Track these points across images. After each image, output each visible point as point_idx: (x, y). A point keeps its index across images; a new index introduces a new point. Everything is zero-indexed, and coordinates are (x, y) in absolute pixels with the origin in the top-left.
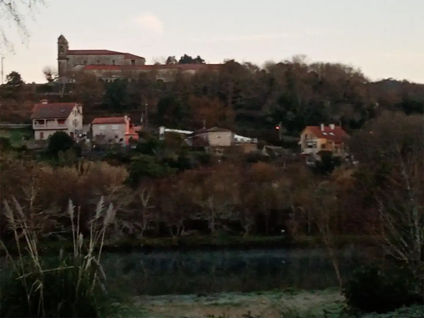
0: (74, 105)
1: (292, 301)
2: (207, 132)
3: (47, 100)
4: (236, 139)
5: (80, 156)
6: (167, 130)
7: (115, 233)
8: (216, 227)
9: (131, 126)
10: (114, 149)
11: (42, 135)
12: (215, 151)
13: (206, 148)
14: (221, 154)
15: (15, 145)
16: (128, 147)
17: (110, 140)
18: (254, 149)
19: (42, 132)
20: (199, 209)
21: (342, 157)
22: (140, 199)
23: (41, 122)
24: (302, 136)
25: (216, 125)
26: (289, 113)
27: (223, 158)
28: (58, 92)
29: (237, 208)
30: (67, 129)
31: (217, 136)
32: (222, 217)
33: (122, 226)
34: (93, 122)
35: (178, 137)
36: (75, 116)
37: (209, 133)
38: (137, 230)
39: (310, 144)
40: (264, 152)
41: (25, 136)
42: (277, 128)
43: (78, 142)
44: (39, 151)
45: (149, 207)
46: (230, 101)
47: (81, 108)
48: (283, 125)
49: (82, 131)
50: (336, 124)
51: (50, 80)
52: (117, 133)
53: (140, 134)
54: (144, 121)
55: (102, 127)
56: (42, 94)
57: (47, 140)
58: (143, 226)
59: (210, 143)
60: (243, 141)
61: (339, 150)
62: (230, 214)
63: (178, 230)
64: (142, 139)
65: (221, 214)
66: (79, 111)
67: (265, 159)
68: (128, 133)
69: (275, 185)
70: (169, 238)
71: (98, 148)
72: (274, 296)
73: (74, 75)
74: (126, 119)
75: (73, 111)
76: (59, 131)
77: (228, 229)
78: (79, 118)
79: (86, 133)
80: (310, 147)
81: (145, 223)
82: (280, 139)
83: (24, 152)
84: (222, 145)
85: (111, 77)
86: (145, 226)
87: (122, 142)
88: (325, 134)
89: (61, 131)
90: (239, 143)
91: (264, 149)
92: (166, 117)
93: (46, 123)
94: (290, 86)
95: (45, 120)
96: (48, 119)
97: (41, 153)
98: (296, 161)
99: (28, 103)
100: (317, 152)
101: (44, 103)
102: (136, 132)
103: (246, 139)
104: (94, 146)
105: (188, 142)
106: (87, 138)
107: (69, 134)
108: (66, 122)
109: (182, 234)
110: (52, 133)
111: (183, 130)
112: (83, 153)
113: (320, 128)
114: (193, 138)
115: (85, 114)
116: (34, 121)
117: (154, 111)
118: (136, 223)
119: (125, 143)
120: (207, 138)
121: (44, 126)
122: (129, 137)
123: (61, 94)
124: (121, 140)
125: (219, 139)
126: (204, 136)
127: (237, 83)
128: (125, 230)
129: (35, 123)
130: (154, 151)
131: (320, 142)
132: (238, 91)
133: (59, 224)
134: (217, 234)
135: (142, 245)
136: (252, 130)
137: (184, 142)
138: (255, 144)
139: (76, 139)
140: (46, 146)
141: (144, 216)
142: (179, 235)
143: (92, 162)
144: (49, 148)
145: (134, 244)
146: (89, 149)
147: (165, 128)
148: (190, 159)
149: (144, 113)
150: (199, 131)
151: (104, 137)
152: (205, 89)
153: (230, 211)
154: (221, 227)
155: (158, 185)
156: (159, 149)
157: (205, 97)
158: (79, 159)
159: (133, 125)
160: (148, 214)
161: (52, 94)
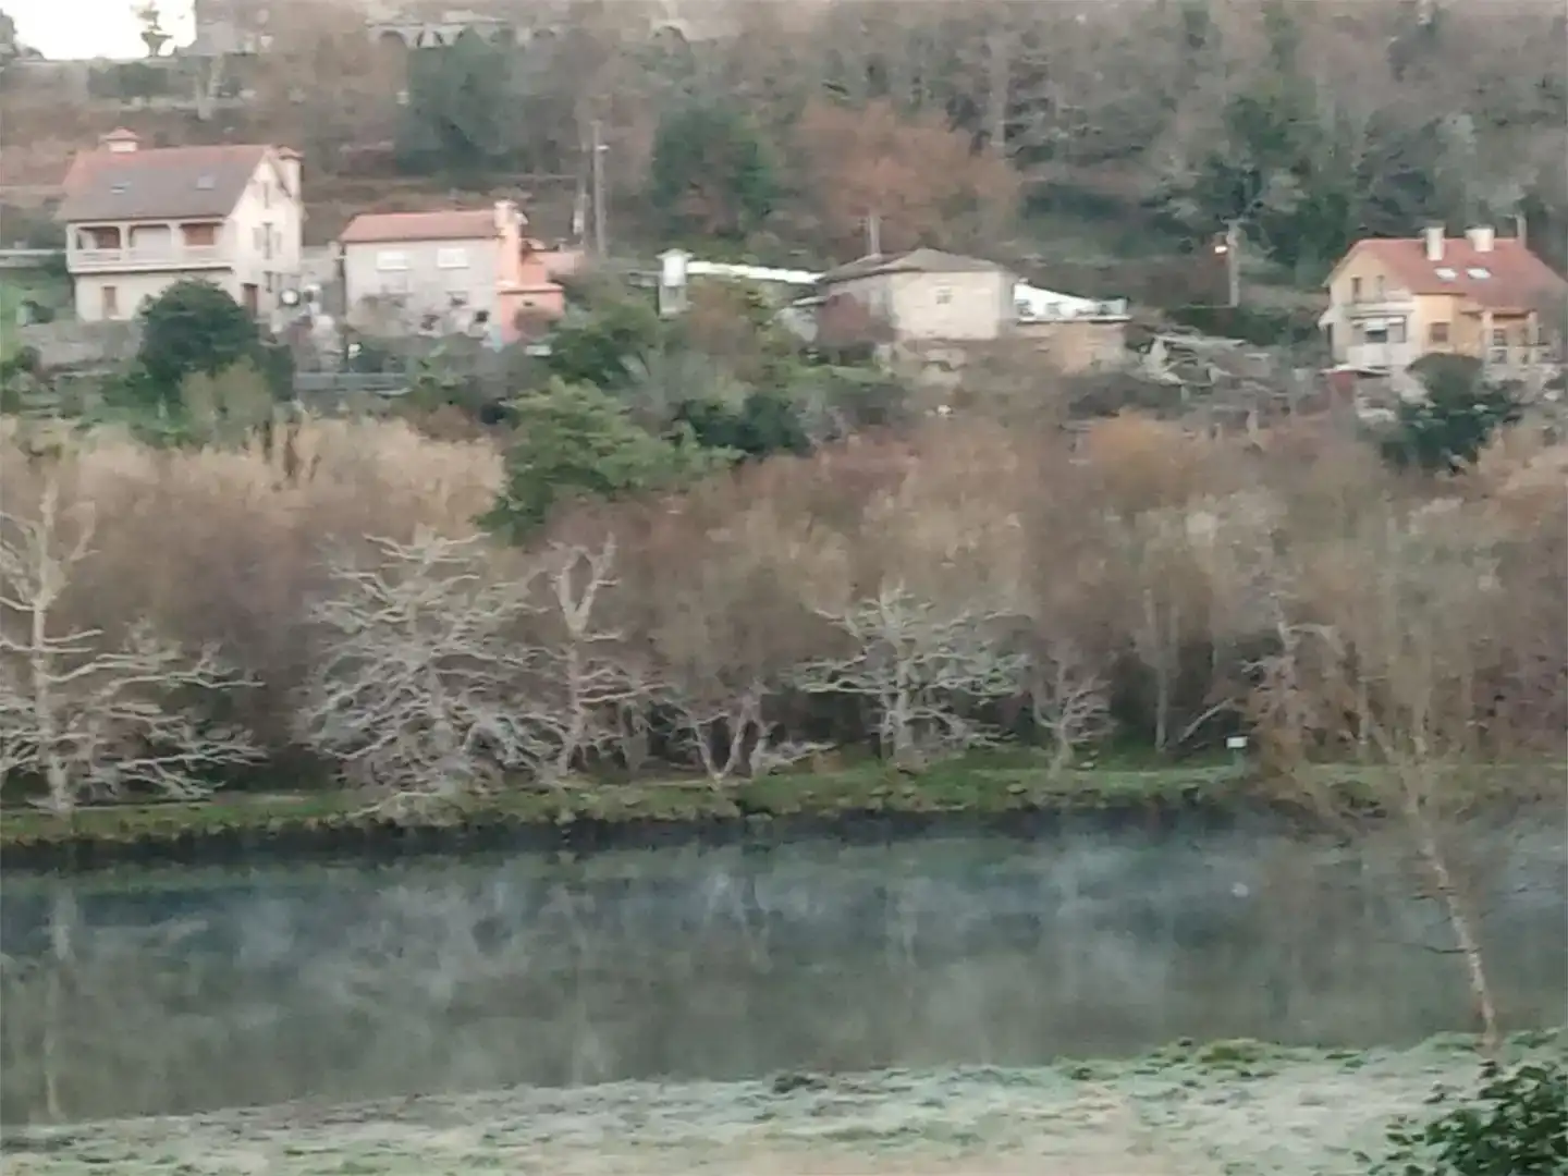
0: (262, 153)
1: (1238, 1116)
2: (888, 272)
3: (129, 135)
4: (1023, 307)
5: (285, 394)
6: (701, 267)
7: (435, 756)
8: (917, 725)
9: (526, 252)
10: (446, 360)
11: (109, 299)
12: (925, 364)
13: (883, 350)
14: (952, 380)
16: (512, 351)
17: (430, 320)
18: (1110, 352)
19: (110, 282)
20: (841, 643)
21: (1525, 382)
22: (555, 598)
23: (107, 236)
24: (1340, 286)
25: (929, 241)
26: (1281, 179)
27: (962, 399)
28: (189, 96)
29: (1017, 635)
30: (225, 270)
31: (933, 293)
32: (944, 679)
33: (465, 728)
34: (345, 236)
35: (749, 300)
36: (267, 206)
37: (896, 278)
38: (540, 747)
39: (1376, 324)
40: (1157, 364)
41: (32, 304)
42: (1220, 249)
43: (277, 328)
44: (96, 372)
45: (598, 636)
46: (997, 122)
47: (291, 170)
48: (1251, 234)
49: (296, 277)
50: (1503, 228)
51: (153, 39)
52: (459, 284)
53: (572, 289)
54: (590, 225)
55: (392, 258)
56: (115, 106)
57: (136, 321)
58: (566, 726)
59: (902, 325)
60: (1057, 312)
61: (1514, 352)
62: (982, 665)
63: (737, 740)
64: (577, 312)
65: (941, 663)
66: (282, 185)
67: (1160, 400)
68: (511, 285)
69: (1202, 524)
70: (695, 782)
71: (374, 359)
72: (1157, 1086)
73: (264, 17)
74: (506, 216)
75: (255, 182)
76: (188, 278)
77: (971, 736)
78: (287, 217)
79: (314, 288)
80: (1377, 336)
81: (580, 712)
82: (1234, 301)
83: (23, 378)
84: (955, 333)
85: (438, 20)
86: (576, 728)
87: (486, 327)
88: (1447, 274)
89: (198, 277)
91: (1158, 352)
92: (689, 204)
93: (131, 244)
94: (1283, 51)
95: (124, 227)
96: (134, 223)
97: (107, 385)
98: (1309, 405)
99: (47, 152)
100: (1408, 361)
101: (116, 148)
102: (555, 278)
103: (1071, 306)
104: (354, 348)
105: (798, 323)
106: (323, 310)
107: (238, 296)
108: (222, 236)
109: (754, 762)
110: (156, 288)
112: (302, 378)
113: (1424, 248)
114: (823, 304)
115: (310, 196)
116: (71, 233)
117: (638, 177)
118: (537, 713)
119: (499, 332)
120: (886, 301)
121: (123, 257)
122: (518, 301)
123: (205, 105)
124: (482, 317)
125: (943, 306)
126: (868, 292)
127: (1029, 40)
128: (484, 746)
129: (80, 245)
130: (632, 365)
131: (1422, 312)
132: (1036, 77)
133: (166, 720)
134: (918, 762)
135: (566, 817)
136: (1100, 259)
137: (779, 322)
138: (1115, 326)
139: (268, 316)
140: (132, 347)
141: (577, 679)
142: (743, 770)
143: (339, 426)
144: (142, 358)
145: (527, 809)
146: (328, 361)
147: (689, 255)
148: (803, 403)
149: (590, 191)
150: (849, 268)
151: (398, 302)
152: (875, 72)
153: (982, 649)
154: (943, 727)
155: (643, 527)
156: (654, 356)
157: (878, 106)
158: (279, 412)
159: (537, 245)
160: (591, 667)
161: (160, 103)
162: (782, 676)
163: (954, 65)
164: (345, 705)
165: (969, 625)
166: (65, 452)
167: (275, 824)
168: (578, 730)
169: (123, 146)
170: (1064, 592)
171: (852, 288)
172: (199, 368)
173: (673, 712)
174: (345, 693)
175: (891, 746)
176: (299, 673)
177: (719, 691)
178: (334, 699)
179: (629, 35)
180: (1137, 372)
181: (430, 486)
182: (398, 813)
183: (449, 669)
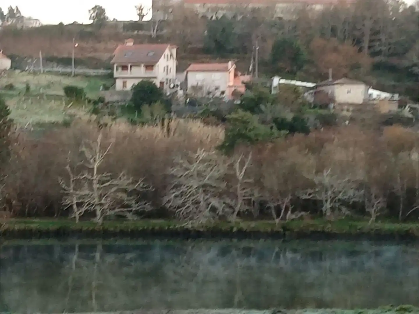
0: (167, 47)
2: (334, 85)
3: (133, 41)
4: (371, 95)
5: (169, 111)
6: (283, 81)
7: (200, 212)
8: (332, 209)
9: (236, 75)
10: (213, 104)
11: (124, 84)
12: (342, 110)
13: (332, 106)
14: (349, 114)
15: (92, 96)
16: (231, 102)
17: (209, 93)
18: (394, 108)
19: (125, 80)
20: (312, 185)
22: (235, 170)
23: (125, 68)
25: (345, 76)
27: (352, 119)
28: (149, 31)
29: (360, 186)
30: (155, 78)
31: (346, 90)
32: (340, 196)
33: (209, 204)
34: (189, 69)
35: (295, 91)
36: (167, 60)
37: (336, 86)
38: (227, 210)
40: (406, 112)
41: (104, 85)
43: (168, 94)
44: (119, 104)
45: (245, 181)
46: (366, 44)
47: (174, 51)
49: (174, 80)
51: (141, 16)
52: (217, 84)
53: (248, 86)
54: (254, 69)
55: (200, 76)
56: (130, 33)
57: (130, 91)
58: (236, 205)
59: (336, 99)
60: (380, 97)
62: (351, 193)
63: (283, 211)
64: (249, 92)
65: (339, 192)
66: (171, 55)
67: (406, 122)
68: (231, 84)
69: (415, 156)
70: (270, 222)
71: (193, 103)
73: (170, 10)
74: (231, 66)
75: (165, 54)
76: (145, 80)
77: (348, 212)
78: (172, 64)
79: (179, 83)
81: (240, 201)
83: (100, 105)
85: (217, 13)
87: (225, 95)
89: (148, 79)
90: (374, 99)
91: (407, 108)
92: (280, 64)
93: (131, 70)
95: (129, 65)
96: (133, 64)
97: (123, 107)
99: (110, 45)
101: (128, 44)
102: (243, 83)
103: (384, 95)
104: (188, 100)
105: (309, 97)
106: (181, 89)
107: (158, 85)
108: (156, 69)
109: (288, 217)
110: (137, 82)
111: (303, 81)
112: (174, 107)
114: (315, 93)
116: (115, 67)
117: (267, 57)
118: (228, 201)
119: (227, 97)
120: (333, 93)
121: (127, 73)
122: (233, 89)
123: (154, 33)
124: (223, 93)
125: (348, 94)
126: (328, 89)
127: (376, 22)
128: (214, 209)
129: (117, 69)
130: (262, 107)
132: (377, 33)
133: (129, 198)
134: (333, 219)
135: (235, 229)
136: (393, 83)
137: (303, 97)
138: (396, 101)
139: (166, 90)
140: (129, 98)
141: (239, 192)
142: (284, 218)
143: (182, 121)
144: (131, 100)
145: (224, 227)
146: (181, 103)
147: (280, 77)
148: (308, 119)
149: (254, 59)
150: (323, 83)
151: (201, 88)
152: (333, 30)
153: (352, 188)
154: (340, 210)
155: (260, 151)
156: (269, 105)
157: (334, 39)
158: (166, 116)
159: (239, 74)
160: (244, 189)
161: (141, 33)
162: (296, 193)
163: (354, 28)
164: (176, 197)
165: (349, 181)
166: (109, 125)
167: (157, 228)
168: (240, 206)
169: (130, 43)
170: (375, 173)
171: (324, 88)
172: (147, 104)
173: (266, 202)
174: (176, 193)
175: (325, 214)
176: (165, 187)
177: (279, 197)
178: (173, 195)
179: (267, 19)
180: (401, 114)
181: (205, 138)
182: (190, 226)
183: (205, 188)
